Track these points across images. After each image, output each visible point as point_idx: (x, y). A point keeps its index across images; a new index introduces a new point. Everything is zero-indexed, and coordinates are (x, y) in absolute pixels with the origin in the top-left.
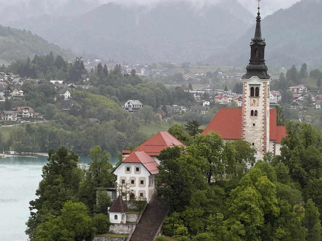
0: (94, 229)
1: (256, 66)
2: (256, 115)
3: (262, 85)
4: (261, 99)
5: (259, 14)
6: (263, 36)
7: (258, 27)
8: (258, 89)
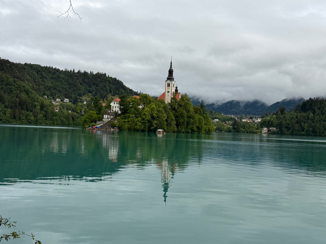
0: (97, 119)
1: (169, 77)
2: (169, 92)
3: (171, 83)
4: (170, 87)
5: (171, 61)
6: (173, 68)
7: (171, 65)
8: (169, 84)
